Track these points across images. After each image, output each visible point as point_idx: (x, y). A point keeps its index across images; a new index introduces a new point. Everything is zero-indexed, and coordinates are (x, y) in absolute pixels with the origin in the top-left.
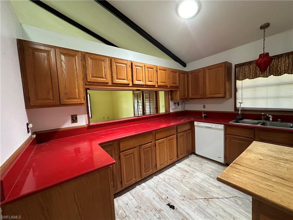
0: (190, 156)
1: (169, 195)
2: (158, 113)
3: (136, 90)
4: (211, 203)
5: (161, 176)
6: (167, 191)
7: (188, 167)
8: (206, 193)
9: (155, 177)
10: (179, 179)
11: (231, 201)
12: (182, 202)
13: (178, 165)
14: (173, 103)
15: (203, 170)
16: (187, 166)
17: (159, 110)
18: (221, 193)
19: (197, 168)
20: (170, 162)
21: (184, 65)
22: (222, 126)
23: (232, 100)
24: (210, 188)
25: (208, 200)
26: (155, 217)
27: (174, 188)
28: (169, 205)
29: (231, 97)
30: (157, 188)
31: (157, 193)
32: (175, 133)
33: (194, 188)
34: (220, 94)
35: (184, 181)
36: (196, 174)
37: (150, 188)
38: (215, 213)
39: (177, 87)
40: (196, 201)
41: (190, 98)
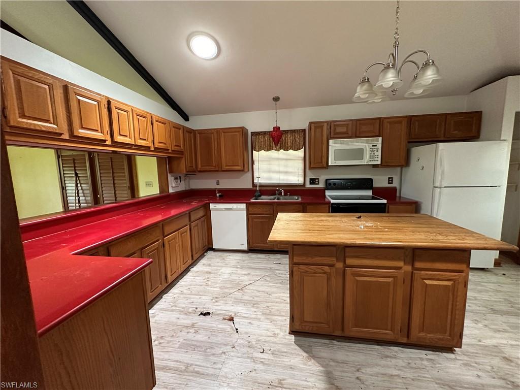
0: (205, 254)
1: (196, 305)
2: (136, 197)
3: (111, 152)
4: (246, 290)
5: (175, 290)
6: (193, 302)
7: (208, 267)
8: (238, 284)
9: (165, 296)
10: (202, 283)
11: (261, 281)
12: (217, 304)
13: (194, 269)
14: (173, 178)
15: (227, 265)
16: (206, 266)
17: (138, 191)
18: (252, 278)
19: (220, 264)
20: (183, 267)
21: (186, 118)
22: (243, 206)
23: (250, 174)
24: (241, 278)
25: (242, 290)
26: (189, 334)
27: (200, 295)
28: (202, 314)
29: (249, 170)
30: (176, 306)
31: (180, 311)
32: (188, 222)
33: (224, 285)
34: (238, 166)
35: (210, 283)
36: (221, 271)
37: (165, 311)
38: (251, 297)
39: (182, 153)
40: (231, 295)
41: (199, 170)
